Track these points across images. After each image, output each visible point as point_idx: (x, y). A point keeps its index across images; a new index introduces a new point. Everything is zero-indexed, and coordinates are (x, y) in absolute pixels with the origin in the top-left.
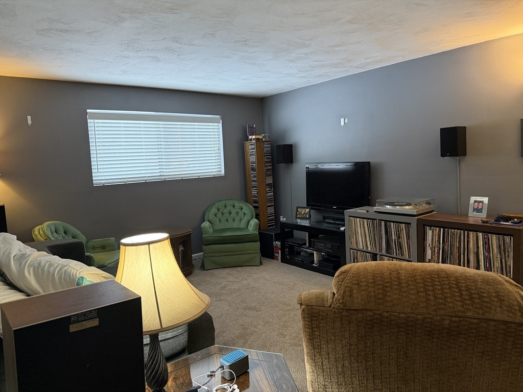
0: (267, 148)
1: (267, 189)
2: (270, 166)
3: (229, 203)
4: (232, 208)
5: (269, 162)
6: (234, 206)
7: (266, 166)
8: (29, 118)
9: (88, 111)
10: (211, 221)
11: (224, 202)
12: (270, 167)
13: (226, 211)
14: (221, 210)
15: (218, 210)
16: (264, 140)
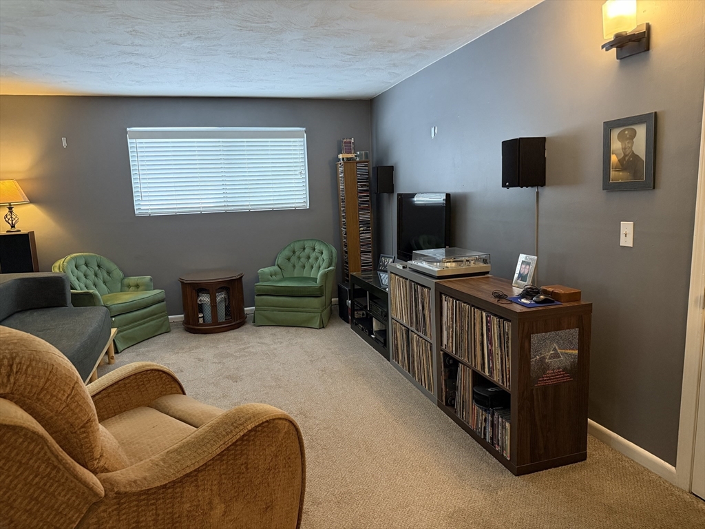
0: (363, 171)
1: (362, 229)
2: (367, 196)
3: (308, 244)
4: (312, 251)
5: (365, 191)
6: (314, 249)
7: (360, 197)
8: (64, 140)
9: (128, 129)
10: (281, 267)
11: (302, 242)
12: (367, 198)
13: (303, 254)
14: (297, 254)
15: (294, 252)
16: (358, 159)
